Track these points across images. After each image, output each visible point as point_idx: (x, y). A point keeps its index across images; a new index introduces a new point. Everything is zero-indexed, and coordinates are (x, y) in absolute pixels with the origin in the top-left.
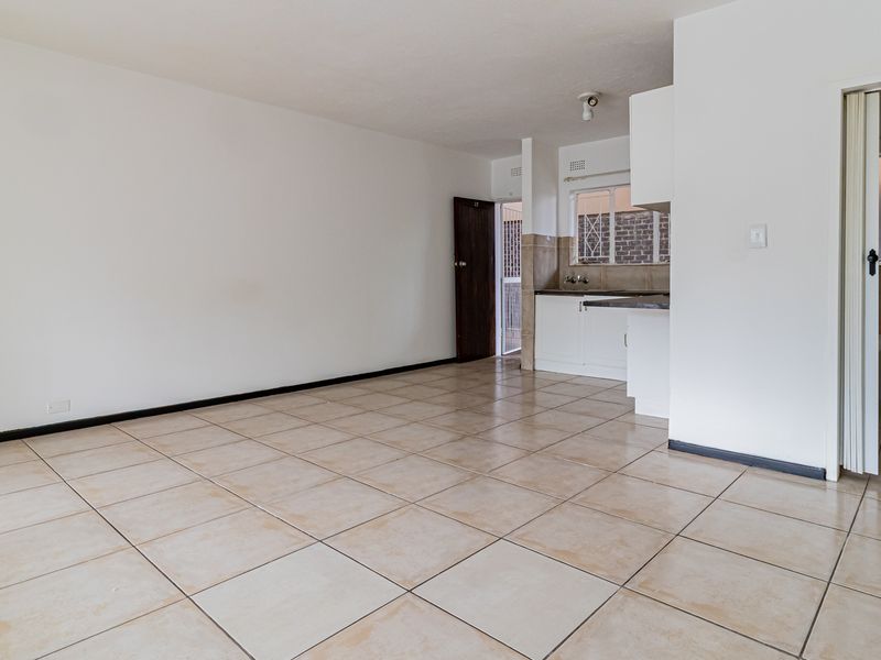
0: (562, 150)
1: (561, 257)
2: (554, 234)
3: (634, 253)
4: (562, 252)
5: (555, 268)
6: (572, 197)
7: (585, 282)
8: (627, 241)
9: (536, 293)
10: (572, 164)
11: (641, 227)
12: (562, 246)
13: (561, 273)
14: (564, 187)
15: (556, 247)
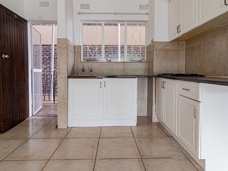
4: (76, 54)
9: (68, 77)
12: (76, 51)
13: (75, 66)
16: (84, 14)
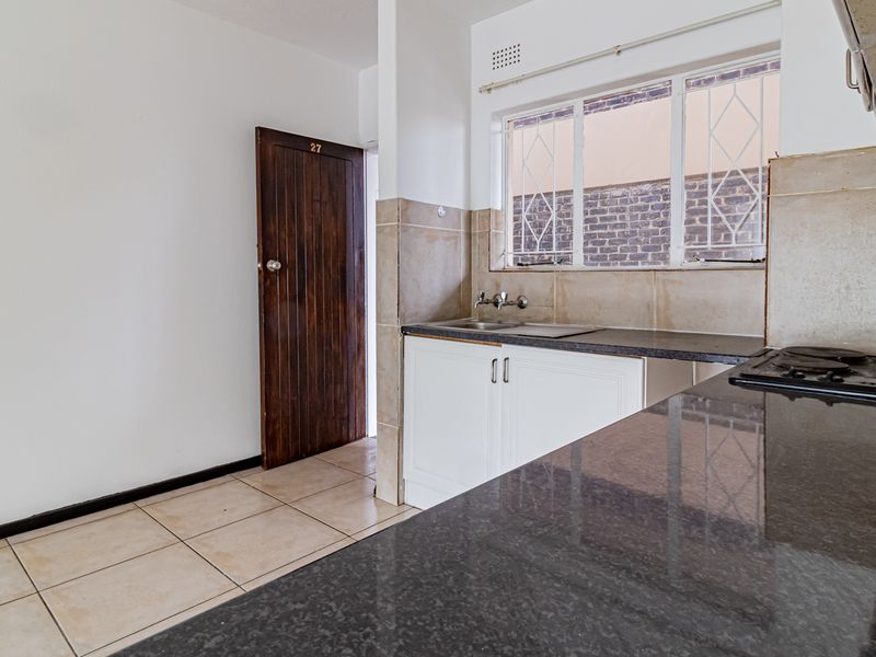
0: (476, 28)
1: (475, 250)
2: (459, 204)
3: (627, 249)
4: (477, 241)
5: (461, 273)
6: (498, 126)
7: (521, 306)
8: (616, 231)
9: (405, 331)
10: (496, 56)
11: (639, 208)
12: (476, 229)
13: (474, 286)
14: (482, 105)
15: (462, 230)
16: (503, 89)
